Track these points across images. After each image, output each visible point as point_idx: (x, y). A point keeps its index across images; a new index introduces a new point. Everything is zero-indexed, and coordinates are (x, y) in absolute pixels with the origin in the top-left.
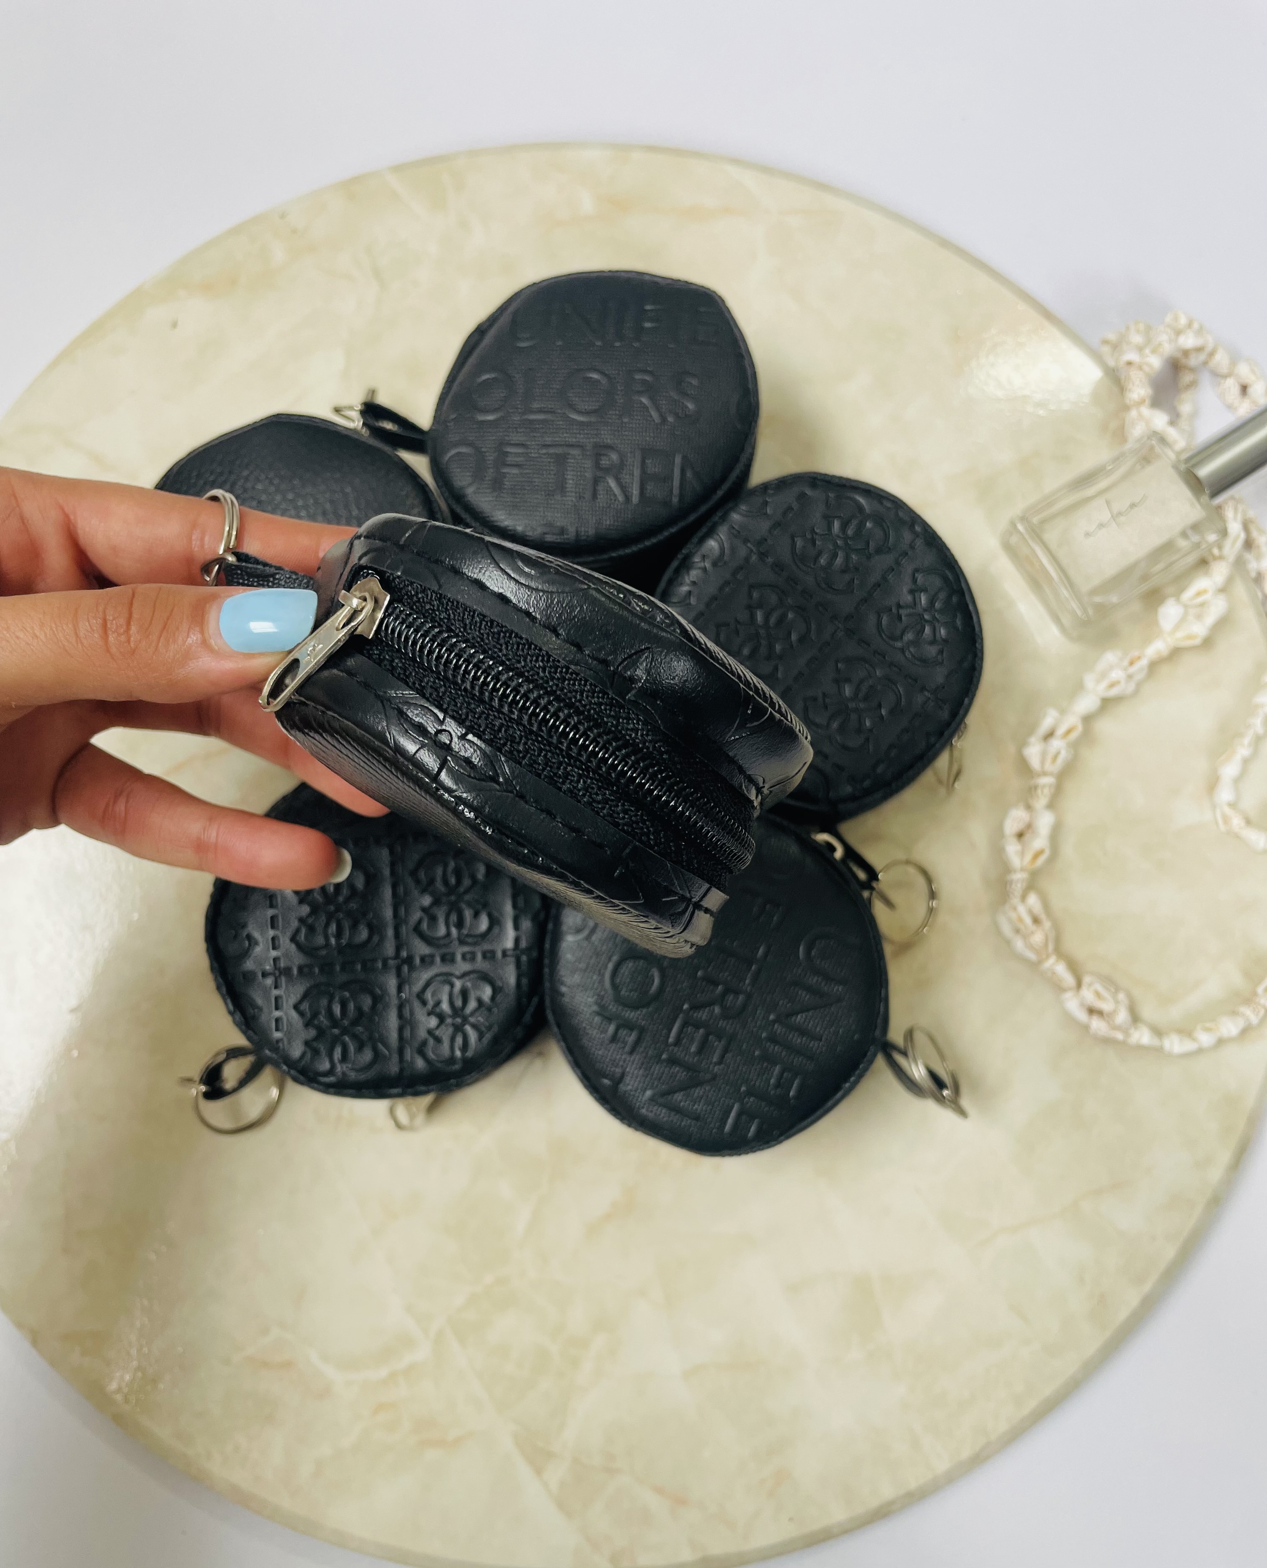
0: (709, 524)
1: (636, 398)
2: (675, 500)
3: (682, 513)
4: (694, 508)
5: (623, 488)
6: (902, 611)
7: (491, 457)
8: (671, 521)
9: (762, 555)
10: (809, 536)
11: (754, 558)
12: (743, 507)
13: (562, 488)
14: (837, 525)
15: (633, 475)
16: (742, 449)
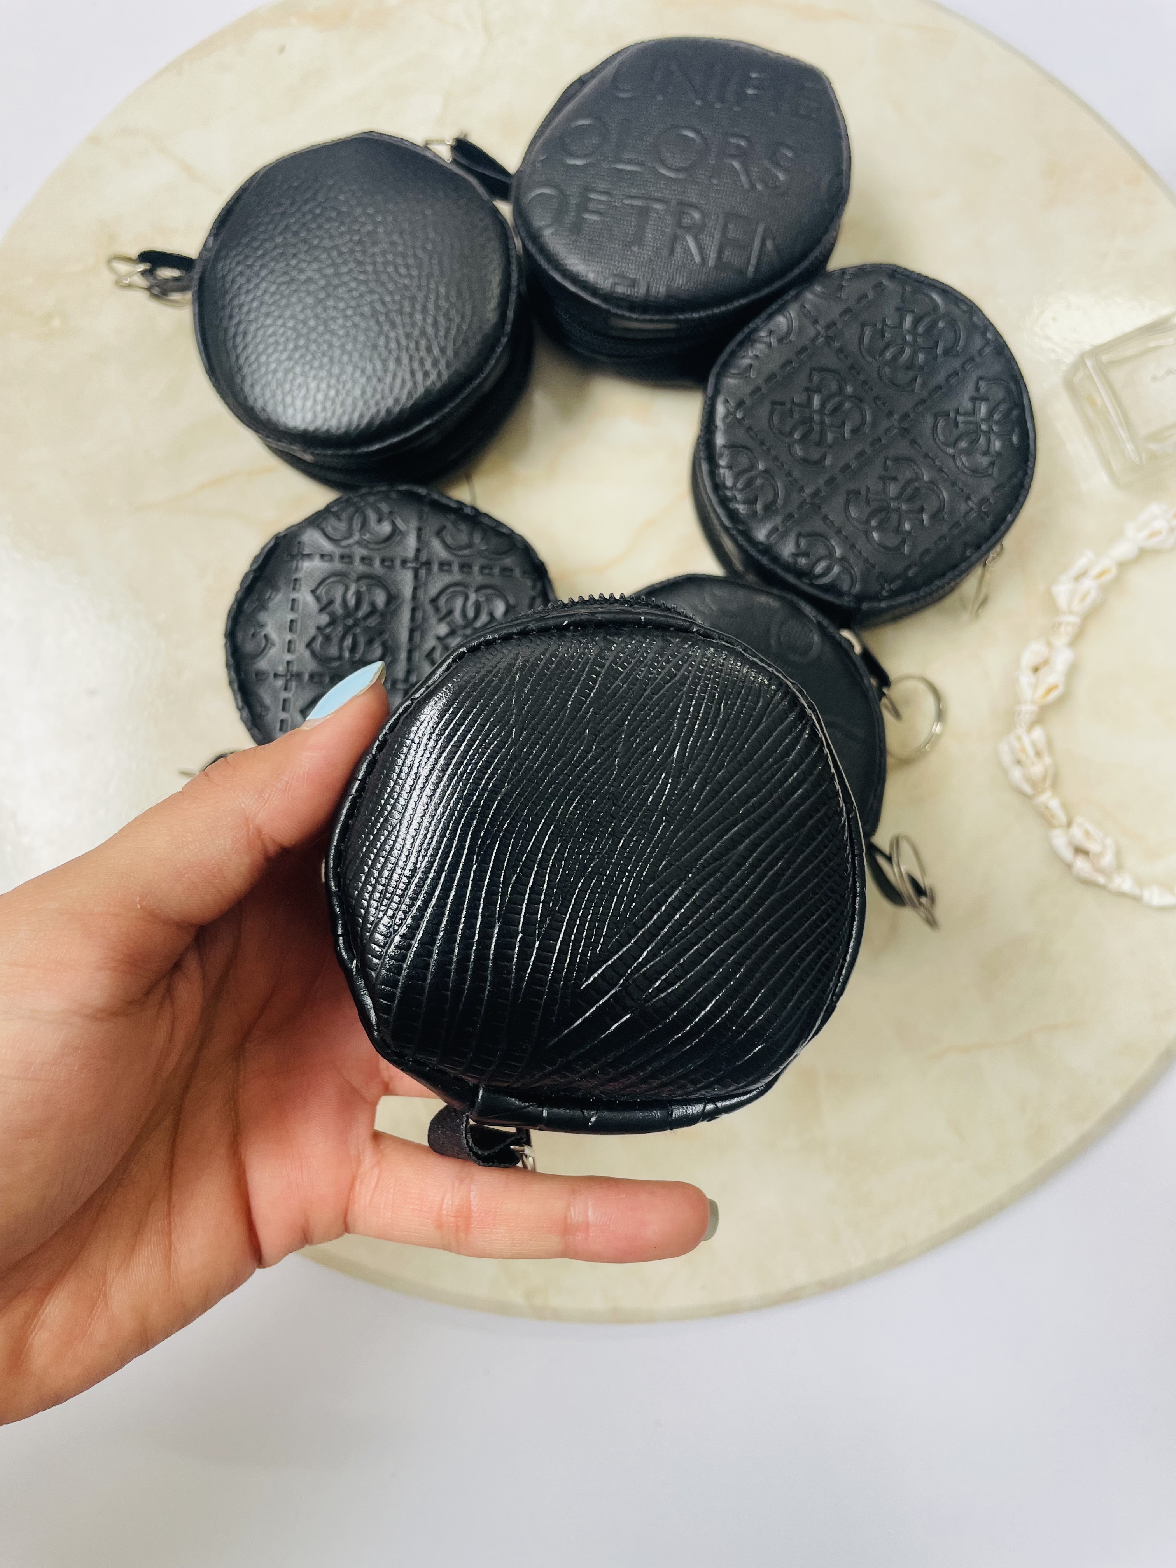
0: (780, 302)
1: (727, 161)
2: (751, 269)
3: (756, 285)
4: (769, 281)
5: (701, 249)
6: (960, 419)
7: (573, 201)
8: (743, 292)
9: (829, 339)
10: (879, 326)
11: (821, 340)
12: (818, 288)
13: (639, 240)
15: (713, 238)
16: (826, 231)
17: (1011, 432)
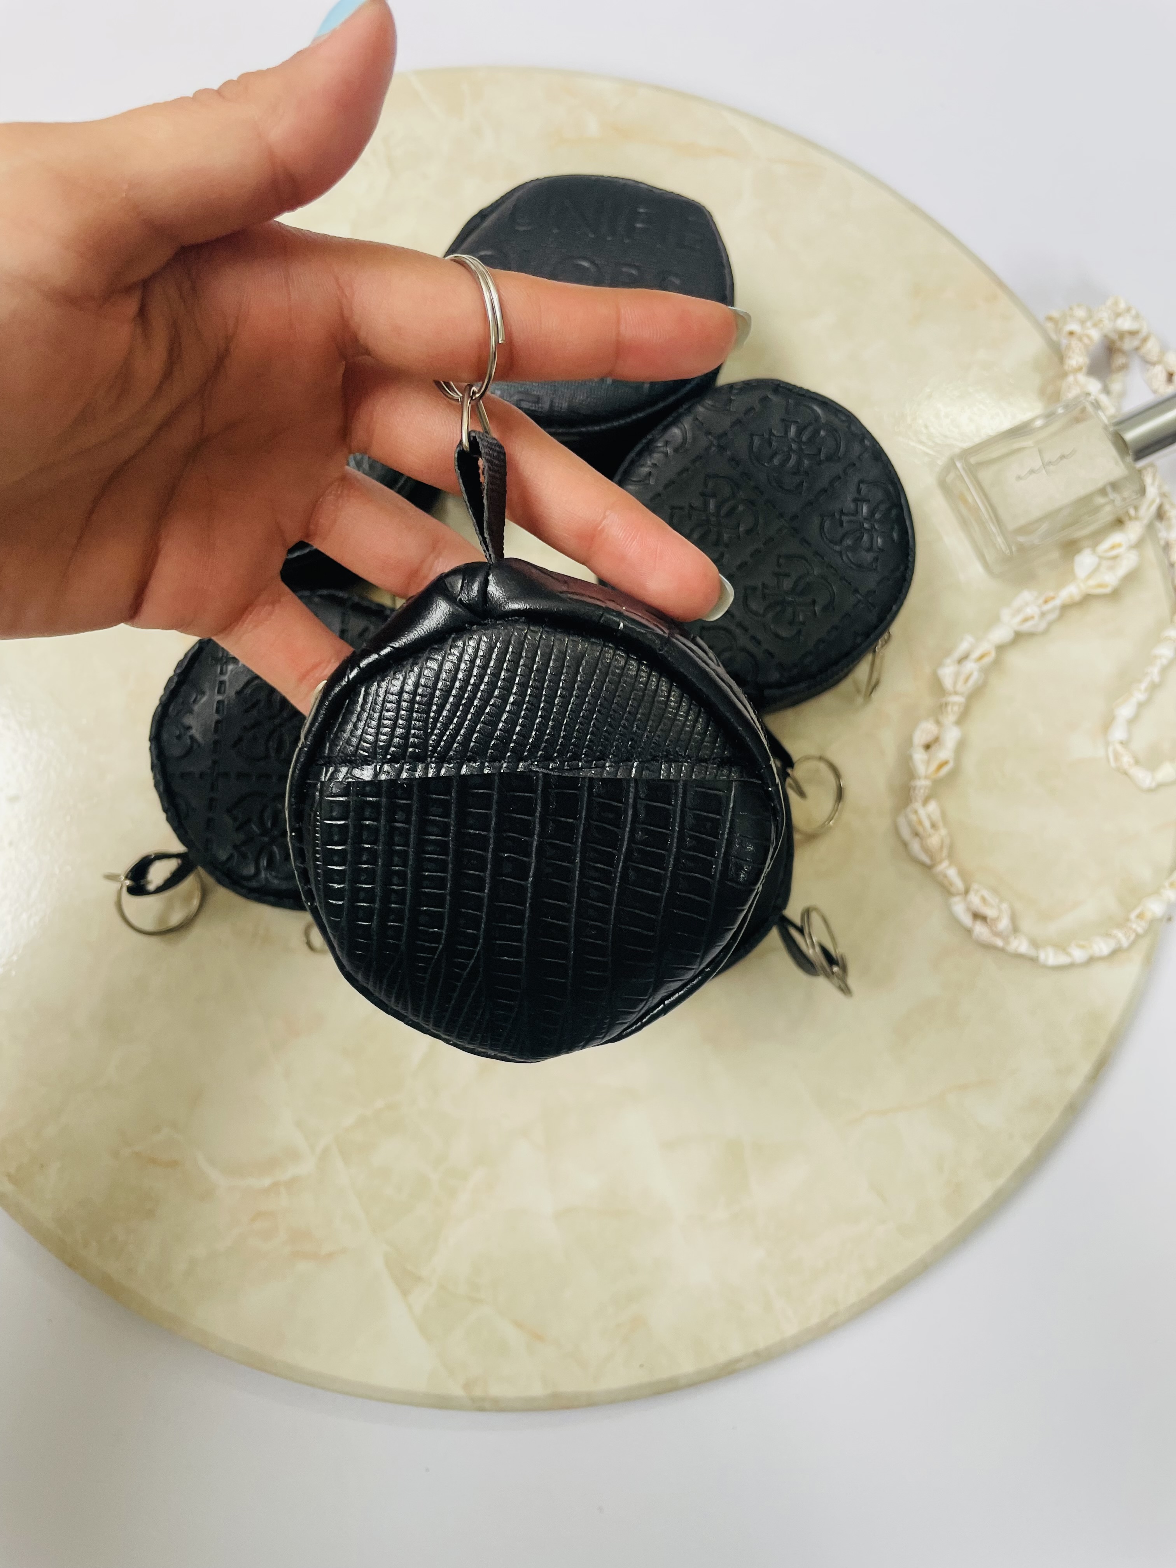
0: (674, 415)
3: (652, 400)
6: (844, 518)
8: (640, 406)
9: (722, 448)
10: (766, 436)
11: (714, 449)
12: (708, 402)
14: (793, 431)
17: (892, 529)
